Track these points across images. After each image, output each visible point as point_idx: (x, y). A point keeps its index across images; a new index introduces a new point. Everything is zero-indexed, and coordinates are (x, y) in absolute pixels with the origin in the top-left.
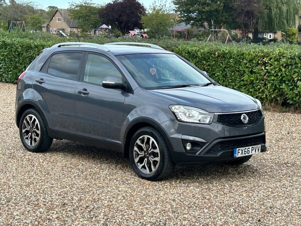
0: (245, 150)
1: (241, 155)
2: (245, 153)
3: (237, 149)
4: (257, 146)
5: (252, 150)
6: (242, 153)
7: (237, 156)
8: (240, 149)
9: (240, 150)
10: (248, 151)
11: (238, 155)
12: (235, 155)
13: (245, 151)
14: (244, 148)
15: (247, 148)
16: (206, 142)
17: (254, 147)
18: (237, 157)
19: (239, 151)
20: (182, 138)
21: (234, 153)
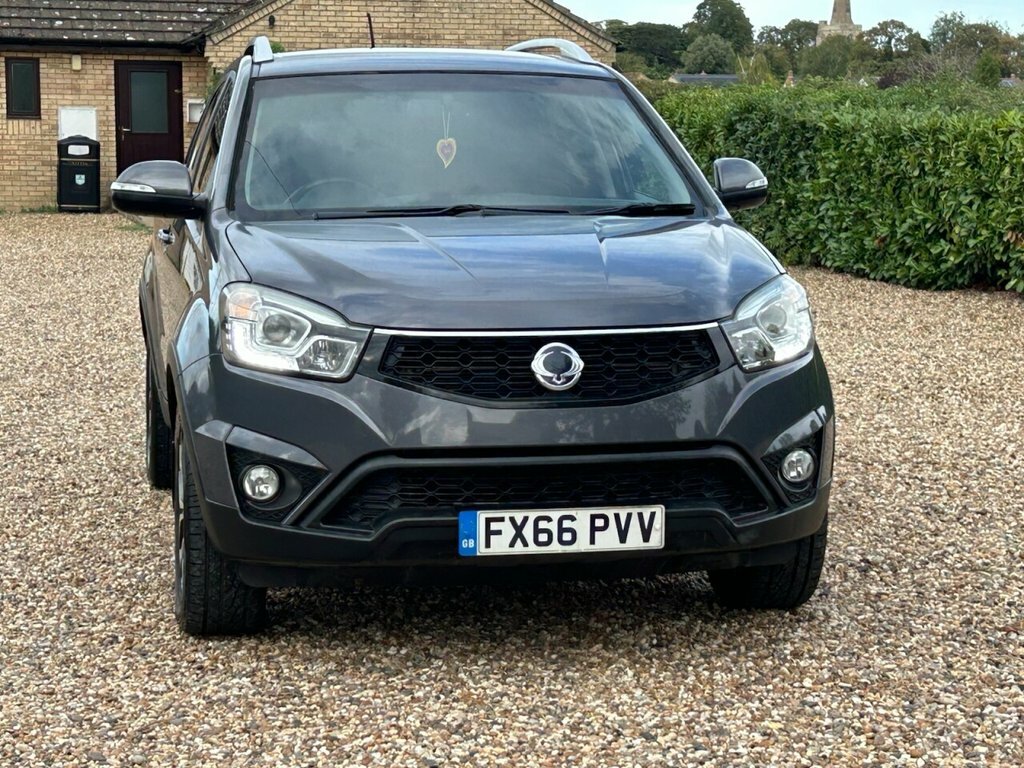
0: (543, 525)
1: (512, 545)
2: (543, 537)
3: (482, 516)
4: (635, 511)
5: (594, 529)
6: (519, 534)
7: (482, 551)
8: (507, 514)
9: (502, 520)
10: (561, 530)
11: (488, 545)
12: (466, 544)
13: (537, 531)
14: (533, 515)
15: (555, 514)
16: (320, 465)
17: (610, 512)
18: (478, 554)
19: (494, 526)
20: (229, 441)
21: (460, 536)
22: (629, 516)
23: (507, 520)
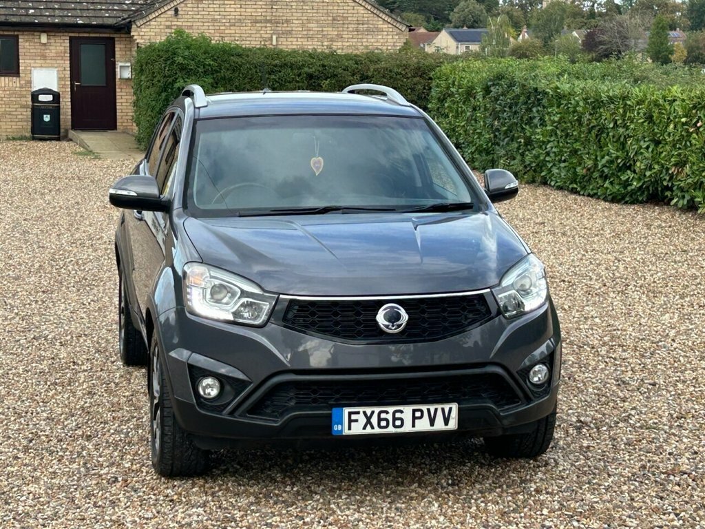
0: (383, 416)
1: (364, 428)
2: (383, 423)
3: (346, 411)
4: (439, 407)
5: (414, 418)
6: (369, 422)
7: (346, 432)
8: (361, 410)
9: (358, 413)
10: (395, 419)
11: (350, 428)
12: (336, 428)
13: (380, 420)
14: (377, 410)
15: (391, 409)
16: (246, 378)
17: (424, 408)
18: (344, 434)
19: (354, 417)
20: (189, 362)
21: (333, 423)
22: (436, 410)
23: (361, 413)
